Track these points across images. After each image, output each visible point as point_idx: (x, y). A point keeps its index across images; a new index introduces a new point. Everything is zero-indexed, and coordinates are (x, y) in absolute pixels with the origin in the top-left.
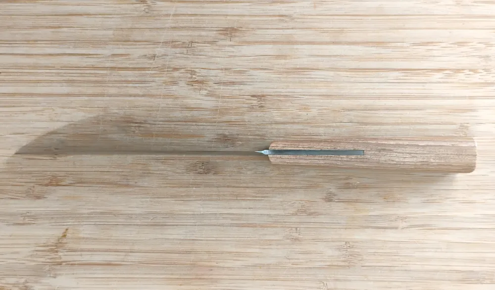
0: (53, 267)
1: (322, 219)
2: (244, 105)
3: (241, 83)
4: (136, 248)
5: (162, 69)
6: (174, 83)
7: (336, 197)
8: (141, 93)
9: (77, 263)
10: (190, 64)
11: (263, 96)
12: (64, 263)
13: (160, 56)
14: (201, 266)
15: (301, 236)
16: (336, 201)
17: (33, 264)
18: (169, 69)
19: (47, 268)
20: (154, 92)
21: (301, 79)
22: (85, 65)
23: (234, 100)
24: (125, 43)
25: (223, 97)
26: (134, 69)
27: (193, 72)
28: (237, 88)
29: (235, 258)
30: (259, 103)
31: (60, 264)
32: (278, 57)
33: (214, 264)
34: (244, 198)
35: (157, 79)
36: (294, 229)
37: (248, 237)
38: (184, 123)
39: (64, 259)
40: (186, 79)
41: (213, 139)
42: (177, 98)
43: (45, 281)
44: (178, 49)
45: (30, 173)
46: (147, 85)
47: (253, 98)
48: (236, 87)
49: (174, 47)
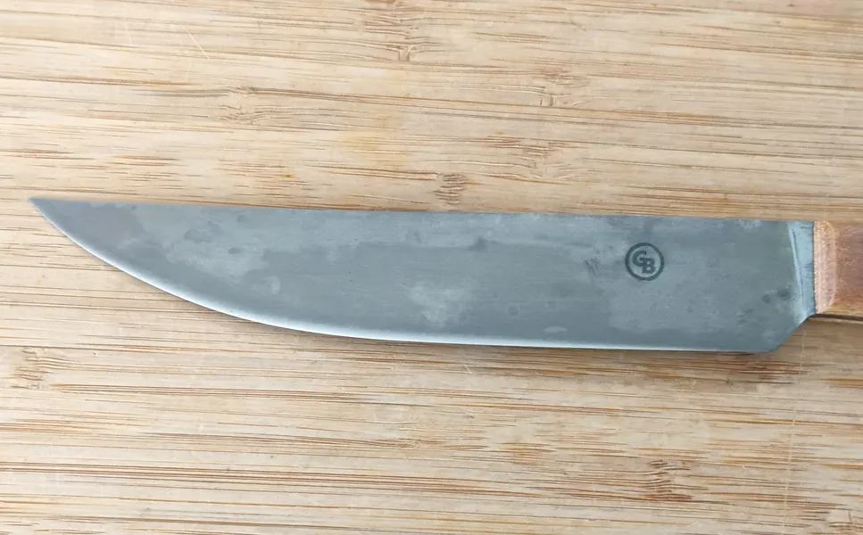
1: (477, 127)
2: (711, 471)
7: (434, 186)
11: (653, 498)
15: (537, 82)
16: (434, 176)
23: (742, 489)
29: (729, 33)
36: (558, 104)
37: (693, 87)
41: (803, 373)
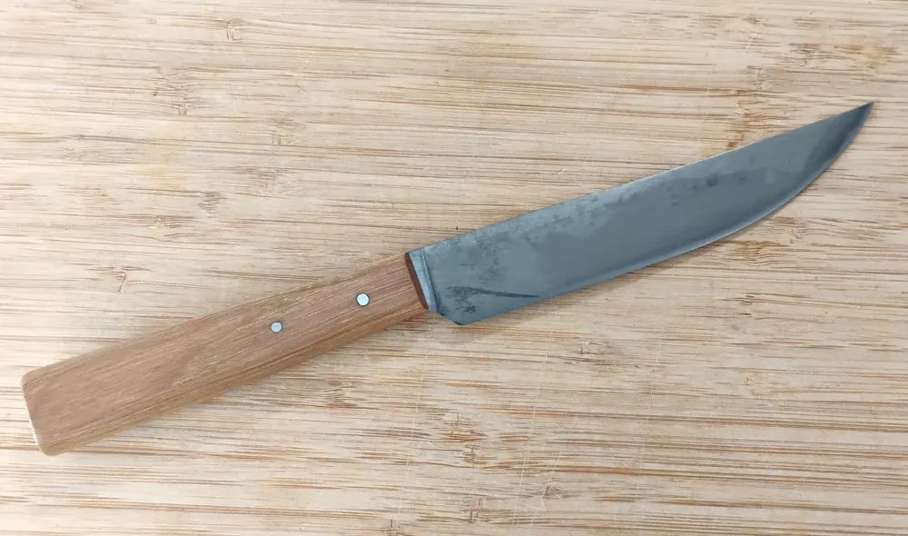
0: (755, 88)
3: (376, 433)
4: (592, 118)
5: (533, 468)
6: (509, 439)
8: (576, 420)
9: (707, 93)
10: (476, 476)
12: (733, 93)
13: (536, 494)
14: (469, 79)
17: (793, 95)
18: (517, 467)
19: (765, 86)
20: (550, 422)
21: (254, 437)
22: (689, 483)
24: (608, 524)
25: (411, 406)
26: (589, 470)
27: (470, 458)
28: (382, 424)
30: (340, 392)
31: (740, 92)
32: (297, 485)
33: (442, 82)
34: (380, 205)
35: (542, 449)
38: (491, 356)
39: (733, 102)
40: (484, 446)
42: (505, 407)
43: (770, 62)
44: (499, 507)
45: (798, 269)
46: (564, 436)
47: (353, 402)
48: (384, 426)
49: (507, 513)
